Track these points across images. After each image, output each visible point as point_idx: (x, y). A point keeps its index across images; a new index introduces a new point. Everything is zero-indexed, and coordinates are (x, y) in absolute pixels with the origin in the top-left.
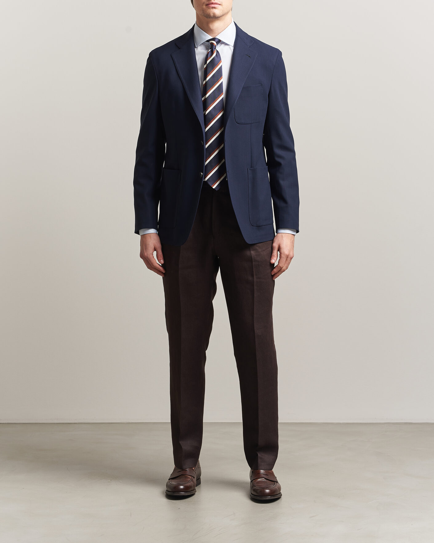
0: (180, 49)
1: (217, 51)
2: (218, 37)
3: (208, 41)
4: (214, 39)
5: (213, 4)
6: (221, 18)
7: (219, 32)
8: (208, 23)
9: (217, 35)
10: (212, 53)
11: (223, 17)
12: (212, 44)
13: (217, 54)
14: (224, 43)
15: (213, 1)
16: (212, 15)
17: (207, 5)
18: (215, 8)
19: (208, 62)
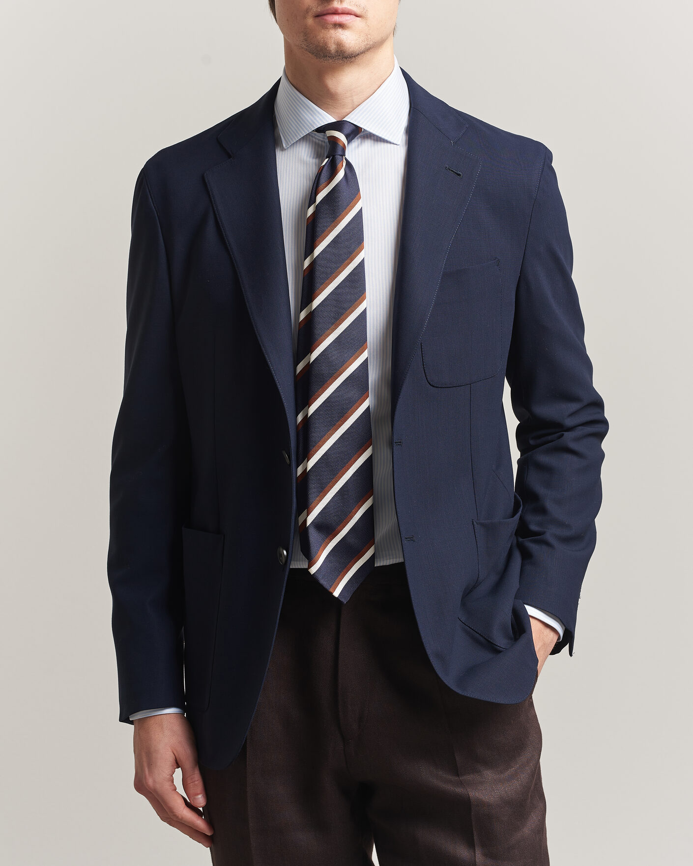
0: (229, 156)
1: (349, 164)
2: (354, 118)
3: (322, 130)
4: (338, 126)
5: (336, 12)
6: (360, 57)
7: (356, 102)
8: (321, 75)
9: (348, 111)
10: (333, 170)
11: (368, 56)
12: (334, 141)
13: (349, 175)
14: (370, 136)
15: (336, 5)
16: (333, 47)
17: (318, 16)
18: (341, 26)
19: (320, 197)
